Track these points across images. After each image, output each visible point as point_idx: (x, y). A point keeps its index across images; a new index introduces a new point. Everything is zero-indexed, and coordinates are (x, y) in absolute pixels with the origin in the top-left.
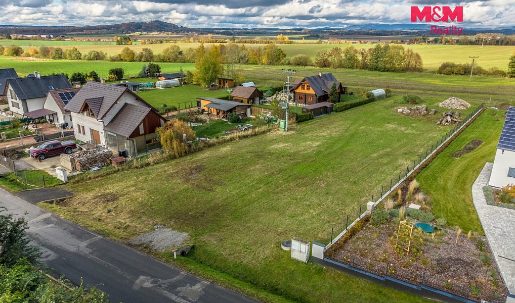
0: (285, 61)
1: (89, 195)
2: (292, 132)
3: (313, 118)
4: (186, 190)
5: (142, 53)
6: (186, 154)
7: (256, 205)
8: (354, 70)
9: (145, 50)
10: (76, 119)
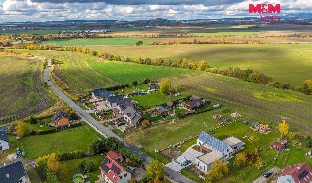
0: (208, 70)
2: (176, 122)
5: (146, 60)
6: (147, 128)
7: (155, 142)
9: (148, 59)
10: (125, 116)
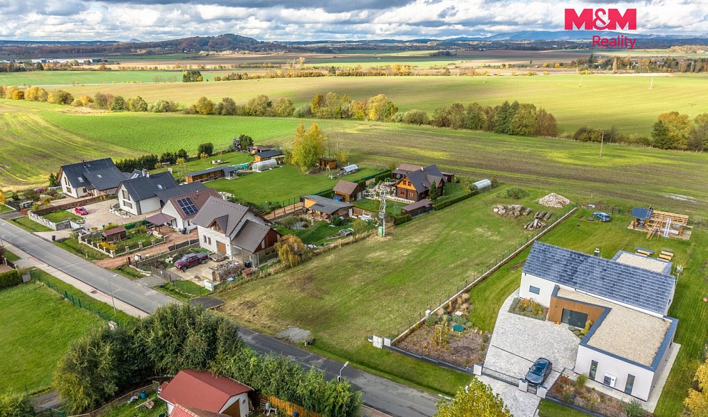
0: (397, 118)
1: (235, 303)
2: (389, 237)
3: (411, 219)
4: (304, 298)
5: (222, 104)
6: (299, 264)
7: (354, 310)
8: (478, 131)
9: (226, 100)
10: (203, 232)
